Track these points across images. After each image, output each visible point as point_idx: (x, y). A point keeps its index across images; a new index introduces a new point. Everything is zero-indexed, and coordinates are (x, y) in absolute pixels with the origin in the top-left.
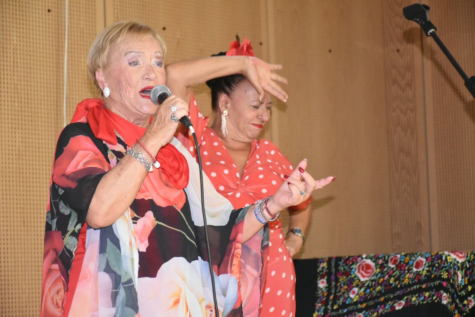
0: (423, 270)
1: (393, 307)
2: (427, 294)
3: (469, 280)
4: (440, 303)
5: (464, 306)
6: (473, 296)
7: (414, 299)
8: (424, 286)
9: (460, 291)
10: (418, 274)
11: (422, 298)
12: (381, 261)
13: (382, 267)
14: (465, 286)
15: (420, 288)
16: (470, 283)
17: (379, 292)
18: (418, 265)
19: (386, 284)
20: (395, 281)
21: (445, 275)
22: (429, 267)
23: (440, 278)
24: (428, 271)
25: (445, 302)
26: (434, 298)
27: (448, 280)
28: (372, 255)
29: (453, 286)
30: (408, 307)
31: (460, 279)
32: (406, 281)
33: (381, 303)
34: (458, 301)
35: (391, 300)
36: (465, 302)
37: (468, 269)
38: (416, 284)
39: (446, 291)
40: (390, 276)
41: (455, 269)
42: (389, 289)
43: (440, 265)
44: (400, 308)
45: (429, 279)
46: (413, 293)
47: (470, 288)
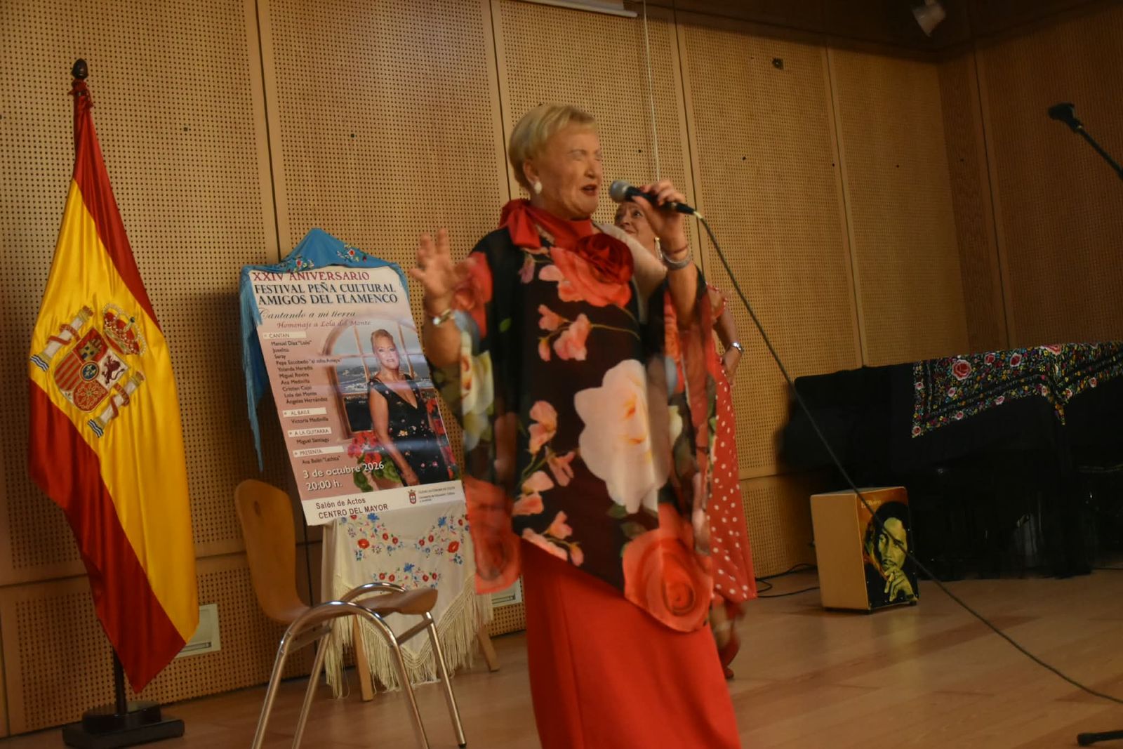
0: (1020, 366)
1: (993, 403)
2: (1026, 388)
3: (1065, 371)
4: (1040, 395)
5: (1063, 396)
6: (1070, 387)
7: (1014, 393)
8: (1023, 381)
9: (1059, 382)
10: (1016, 369)
11: (1022, 392)
12: (976, 361)
13: (978, 365)
14: (1063, 378)
15: (1019, 383)
16: (1066, 375)
17: (978, 389)
18: (1015, 361)
19: (984, 381)
20: (992, 378)
21: (1042, 369)
22: (1025, 362)
23: (1037, 371)
24: (1025, 366)
25: (1044, 394)
26: (1034, 391)
27: (1045, 373)
28: (966, 356)
29: (1051, 378)
30: (1009, 402)
31: (1057, 372)
32: (1004, 377)
33: (980, 400)
34: (1057, 392)
35: (991, 396)
36: (1064, 393)
37: (1063, 361)
38: (1014, 379)
39: (1045, 383)
40: (987, 374)
41: (1051, 362)
42: (988, 386)
43: (1036, 360)
44: (1001, 402)
45: (1027, 373)
46: (1012, 388)
47: (1067, 379)
